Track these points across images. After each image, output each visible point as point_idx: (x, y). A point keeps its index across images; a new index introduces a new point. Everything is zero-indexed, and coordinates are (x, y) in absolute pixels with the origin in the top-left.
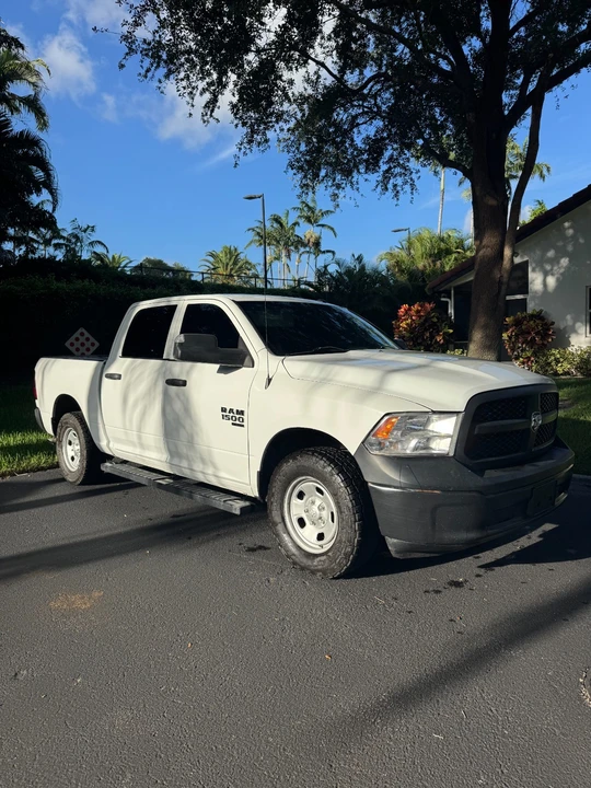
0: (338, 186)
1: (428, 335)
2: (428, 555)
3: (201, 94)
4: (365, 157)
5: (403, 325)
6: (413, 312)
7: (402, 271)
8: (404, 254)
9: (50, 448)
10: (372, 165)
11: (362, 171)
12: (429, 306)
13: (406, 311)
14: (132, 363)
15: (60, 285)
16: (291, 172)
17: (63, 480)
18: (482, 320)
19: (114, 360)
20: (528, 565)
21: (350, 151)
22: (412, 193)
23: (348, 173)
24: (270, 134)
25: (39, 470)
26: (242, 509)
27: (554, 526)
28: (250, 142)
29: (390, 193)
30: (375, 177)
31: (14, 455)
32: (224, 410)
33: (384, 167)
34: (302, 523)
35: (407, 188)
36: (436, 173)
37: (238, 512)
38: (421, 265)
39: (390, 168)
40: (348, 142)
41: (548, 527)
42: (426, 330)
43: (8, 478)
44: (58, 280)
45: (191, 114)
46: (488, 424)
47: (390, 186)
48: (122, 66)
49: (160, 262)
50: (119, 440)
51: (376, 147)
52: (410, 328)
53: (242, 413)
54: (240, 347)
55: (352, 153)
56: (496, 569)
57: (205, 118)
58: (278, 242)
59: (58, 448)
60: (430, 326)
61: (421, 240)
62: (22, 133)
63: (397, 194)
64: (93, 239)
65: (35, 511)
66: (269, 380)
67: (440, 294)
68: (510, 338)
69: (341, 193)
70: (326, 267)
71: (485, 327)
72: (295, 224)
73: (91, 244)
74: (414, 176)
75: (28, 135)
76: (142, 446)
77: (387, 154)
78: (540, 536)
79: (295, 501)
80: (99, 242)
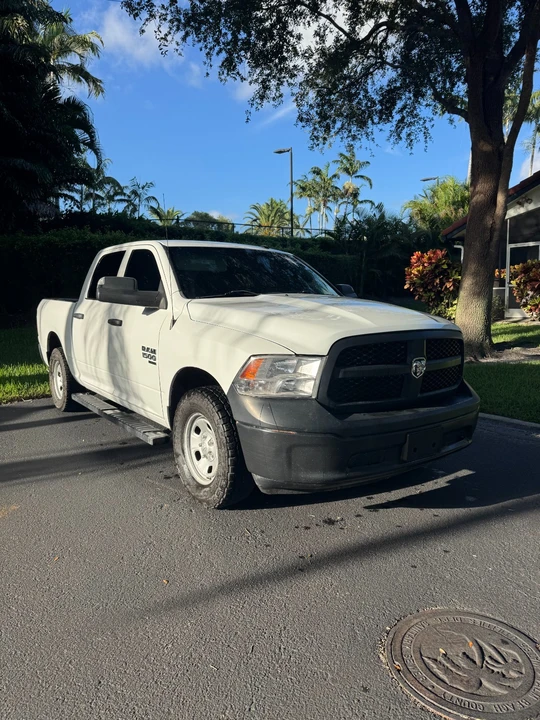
0: (354, 138)
1: (438, 281)
2: (295, 492)
3: (218, 54)
4: (379, 107)
5: (415, 271)
6: (425, 259)
7: (423, 219)
8: (428, 202)
9: (44, 378)
10: (386, 114)
11: (376, 120)
12: (440, 253)
13: (419, 259)
14: (92, 304)
15: (93, 235)
16: (300, 124)
17: (54, 407)
18: (472, 267)
19: (82, 301)
20: (416, 510)
21: (364, 102)
22: (426, 142)
23: (362, 124)
24: (284, 89)
25: (43, 397)
26: (155, 440)
27: (471, 472)
28: (262, 97)
29: (403, 143)
30: (389, 127)
31: (23, 383)
32: (143, 348)
33: (397, 117)
34: (198, 456)
35: (421, 136)
36: (451, 121)
37: (151, 443)
38: (442, 214)
39: (403, 118)
40: (362, 93)
41: (464, 473)
42: (436, 277)
43: (15, 404)
44: (93, 231)
45: (208, 74)
46: (356, 368)
47: (403, 135)
48: (143, 31)
49: (206, 215)
50: (85, 374)
51: (390, 97)
52: (422, 276)
53: (154, 351)
54: (160, 290)
55: (366, 104)
56: (381, 510)
57: (223, 77)
58: (318, 193)
59: (51, 378)
60: (440, 274)
61: (444, 188)
62: (69, 99)
63: (410, 144)
64: (150, 194)
65: (15, 432)
66: (174, 322)
67: (454, 241)
68: (518, 285)
69: (357, 144)
70: (345, 217)
71: (476, 274)
72: (335, 176)
73: (148, 199)
74: (428, 125)
75: (74, 101)
76: (99, 380)
77: (399, 104)
78: (448, 482)
79: (194, 435)
80: (154, 198)
